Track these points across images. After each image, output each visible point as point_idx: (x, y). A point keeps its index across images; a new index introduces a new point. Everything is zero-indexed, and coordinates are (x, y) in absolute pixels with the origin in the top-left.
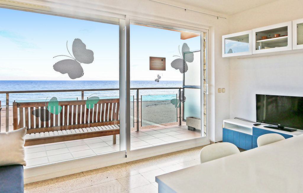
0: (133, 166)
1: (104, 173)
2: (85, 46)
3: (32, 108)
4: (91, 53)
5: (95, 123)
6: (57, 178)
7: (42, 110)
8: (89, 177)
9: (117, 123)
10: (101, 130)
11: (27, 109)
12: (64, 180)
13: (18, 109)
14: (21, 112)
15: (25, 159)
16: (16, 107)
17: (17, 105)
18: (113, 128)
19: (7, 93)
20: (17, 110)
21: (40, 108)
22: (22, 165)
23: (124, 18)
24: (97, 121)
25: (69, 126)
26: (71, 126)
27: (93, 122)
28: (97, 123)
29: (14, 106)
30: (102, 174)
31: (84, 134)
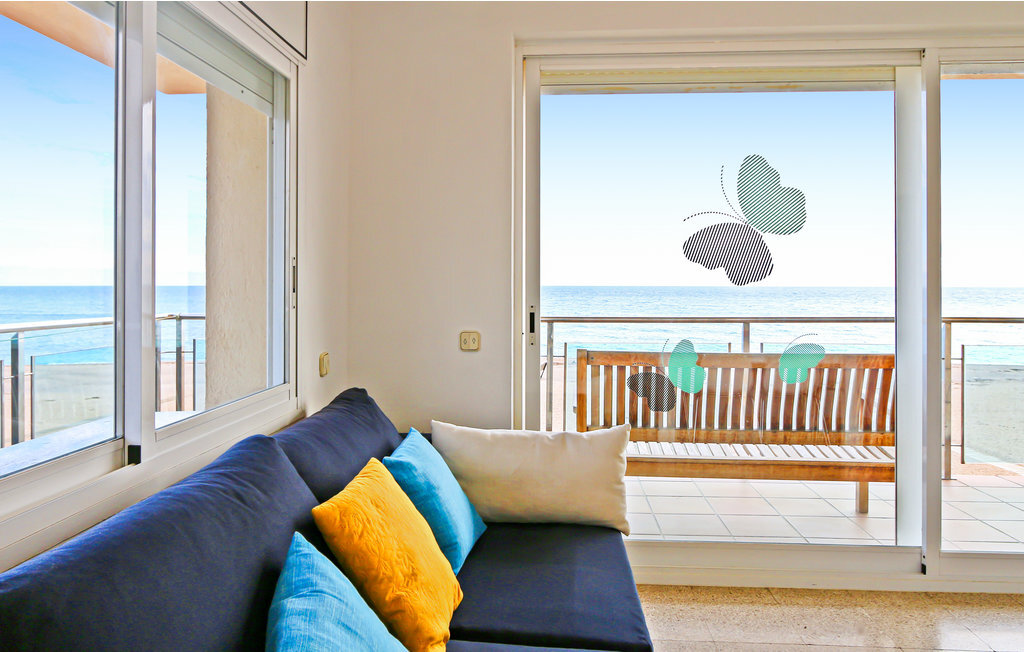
0: (958, 612)
1: (845, 610)
2: (777, 176)
3: (621, 369)
4: (798, 197)
5: (802, 433)
6: (692, 587)
7: (647, 375)
8: (794, 610)
9: (880, 442)
10: (820, 458)
11: (608, 368)
12: (714, 601)
13: (589, 367)
14: (595, 374)
15: (628, 517)
16: (584, 362)
17: (585, 357)
18: (865, 457)
19: (548, 322)
20: (585, 370)
21: (641, 370)
22: (619, 531)
23: (918, 62)
24: (807, 428)
25: (718, 432)
26: (724, 432)
27: (794, 427)
28: (809, 434)
29: (579, 359)
30: (839, 612)
31: (764, 465)
